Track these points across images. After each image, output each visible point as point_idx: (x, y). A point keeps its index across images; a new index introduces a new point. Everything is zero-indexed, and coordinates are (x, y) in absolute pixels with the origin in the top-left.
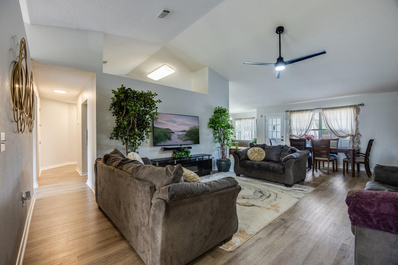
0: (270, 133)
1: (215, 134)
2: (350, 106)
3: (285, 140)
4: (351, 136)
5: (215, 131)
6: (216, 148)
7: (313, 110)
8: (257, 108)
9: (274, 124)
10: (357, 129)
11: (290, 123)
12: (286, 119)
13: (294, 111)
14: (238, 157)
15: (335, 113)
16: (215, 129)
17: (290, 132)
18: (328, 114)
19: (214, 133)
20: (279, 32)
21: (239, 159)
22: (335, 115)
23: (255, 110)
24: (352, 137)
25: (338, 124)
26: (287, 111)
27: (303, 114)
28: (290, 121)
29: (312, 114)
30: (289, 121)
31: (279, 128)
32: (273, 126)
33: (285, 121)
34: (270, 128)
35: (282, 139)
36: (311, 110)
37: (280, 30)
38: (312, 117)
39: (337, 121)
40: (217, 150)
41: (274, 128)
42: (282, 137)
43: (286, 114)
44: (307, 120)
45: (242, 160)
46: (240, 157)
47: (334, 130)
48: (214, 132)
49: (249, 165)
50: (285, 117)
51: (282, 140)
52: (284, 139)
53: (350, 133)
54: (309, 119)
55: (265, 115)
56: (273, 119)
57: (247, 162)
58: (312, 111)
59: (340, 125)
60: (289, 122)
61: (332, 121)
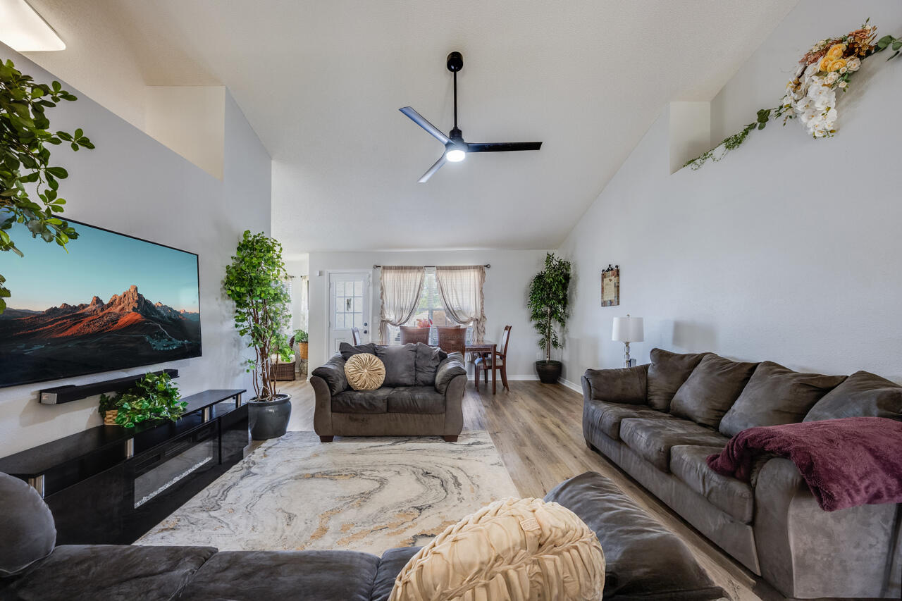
0: (339, 317)
1: (243, 320)
2: (475, 267)
3: (370, 332)
4: (474, 321)
5: (239, 309)
6: (241, 364)
7: (421, 268)
8: (310, 253)
9: (349, 294)
10: (483, 308)
11: (382, 294)
12: (374, 284)
13: (390, 268)
14: (329, 384)
15: (454, 278)
16: (239, 304)
17: (381, 314)
18: (445, 278)
19: (237, 314)
20: (453, 67)
21: (332, 391)
22: (454, 281)
23: (306, 257)
24: (476, 322)
25: (457, 299)
26: (377, 267)
27: (405, 275)
28: (382, 289)
29: (420, 277)
30: (379, 288)
31: (358, 305)
32: (346, 299)
33: (371, 288)
34: (340, 304)
35: (366, 328)
36: (419, 269)
37: (455, 62)
38: (421, 283)
39: (456, 294)
40: (244, 370)
41: (348, 304)
42: (366, 324)
43: (373, 273)
44: (412, 288)
45: (339, 394)
46: (331, 386)
47: (451, 310)
48: (237, 311)
49: (361, 405)
50: (371, 279)
51: (366, 332)
52: (369, 328)
53: (473, 315)
54: (415, 285)
55: (330, 271)
56: (347, 283)
57: (354, 397)
58: (419, 271)
59: (460, 302)
60: (380, 292)
61: (450, 293)
